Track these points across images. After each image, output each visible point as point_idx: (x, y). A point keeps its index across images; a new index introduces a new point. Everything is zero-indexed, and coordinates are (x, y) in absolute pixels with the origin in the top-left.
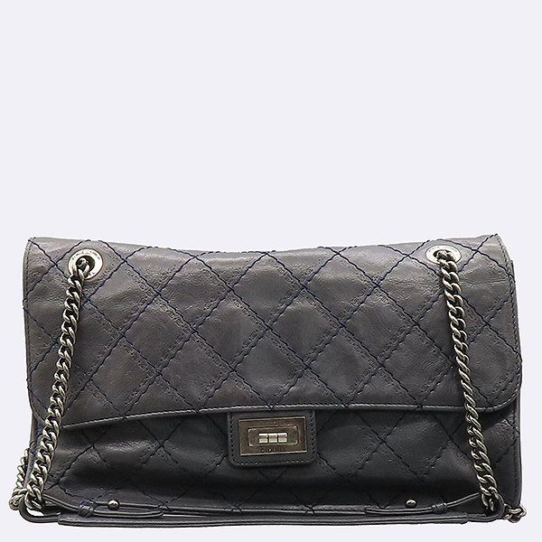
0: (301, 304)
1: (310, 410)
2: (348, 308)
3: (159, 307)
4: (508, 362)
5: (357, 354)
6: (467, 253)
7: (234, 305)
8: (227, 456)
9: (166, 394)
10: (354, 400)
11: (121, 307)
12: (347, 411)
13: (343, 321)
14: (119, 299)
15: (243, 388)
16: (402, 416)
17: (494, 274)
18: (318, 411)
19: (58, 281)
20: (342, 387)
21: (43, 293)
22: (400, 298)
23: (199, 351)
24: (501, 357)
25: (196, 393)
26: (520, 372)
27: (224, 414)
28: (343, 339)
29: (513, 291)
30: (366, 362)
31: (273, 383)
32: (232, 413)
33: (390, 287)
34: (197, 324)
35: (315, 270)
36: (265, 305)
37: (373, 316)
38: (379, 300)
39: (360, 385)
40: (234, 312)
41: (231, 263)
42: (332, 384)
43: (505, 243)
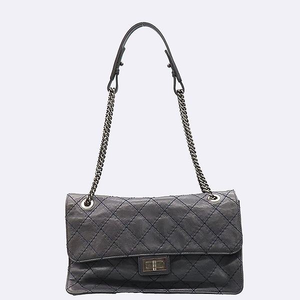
0: (163, 217)
1: (168, 255)
2: (180, 218)
3: (113, 219)
4: (238, 237)
5: (184, 235)
6: (223, 197)
7: (140, 218)
8: (138, 271)
9: (117, 250)
10: (183, 251)
11: (100, 219)
12: (180, 255)
13: (178, 223)
14: (99, 216)
15: (144, 248)
16: (200, 257)
17: (232, 204)
18: (170, 255)
19: (78, 210)
20: (179, 246)
21: (72, 214)
22: (199, 215)
23: (128, 234)
24: (235, 235)
25: (127, 250)
26: (242, 240)
27: (137, 257)
28: (179, 229)
29: (239, 211)
30: (187, 237)
31: (154, 246)
32: (140, 257)
33: (196, 211)
34: (127, 225)
35: (169, 204)
36: (150, 218)
37: (189, 221)
38: (192, 215)
39: (185, 246)
40: (140, 220)
41: (139, 202)
42: (175, 246)
43: (236, 193)
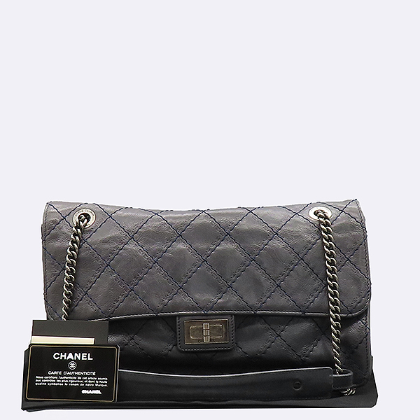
0: (226, 246)
1: (231, 315)
2: (257, 248)
3: (132, 246)
4: (363, 285)
5: (263, 279)
6: (336, 212)
7: (181, 246)
8: (176, 345)
9: (137, 303)
10: (260, 309)
11: (107, 246)
12: (255, 316)
13: (253, 256)
14: (106, 241)
15: (186, 300)
16: (290, 319)
17: (353, 227)
18: (235, 315)
19: (65, 230)
20: (252, 300)
21: (55, 237)
22: (291, 242)
23: (157, 274)
24: (357, 281)
25: (156, 302)
26: (370, 291)
27: (175, 316)
28: (253, 267)
29: (365, 239)
30: (268, 284)
31: (206, 297)
32: (180, 316)
33: (285, 235)
34: (157, 257)
35: (236, 223)
36: (202, 246)
37: (274, 254)
38: (277, 243)
39: (265, 299)
40: (181, 251)
41: (180, 218)
42: (245, 298)
43: (361, 206)
